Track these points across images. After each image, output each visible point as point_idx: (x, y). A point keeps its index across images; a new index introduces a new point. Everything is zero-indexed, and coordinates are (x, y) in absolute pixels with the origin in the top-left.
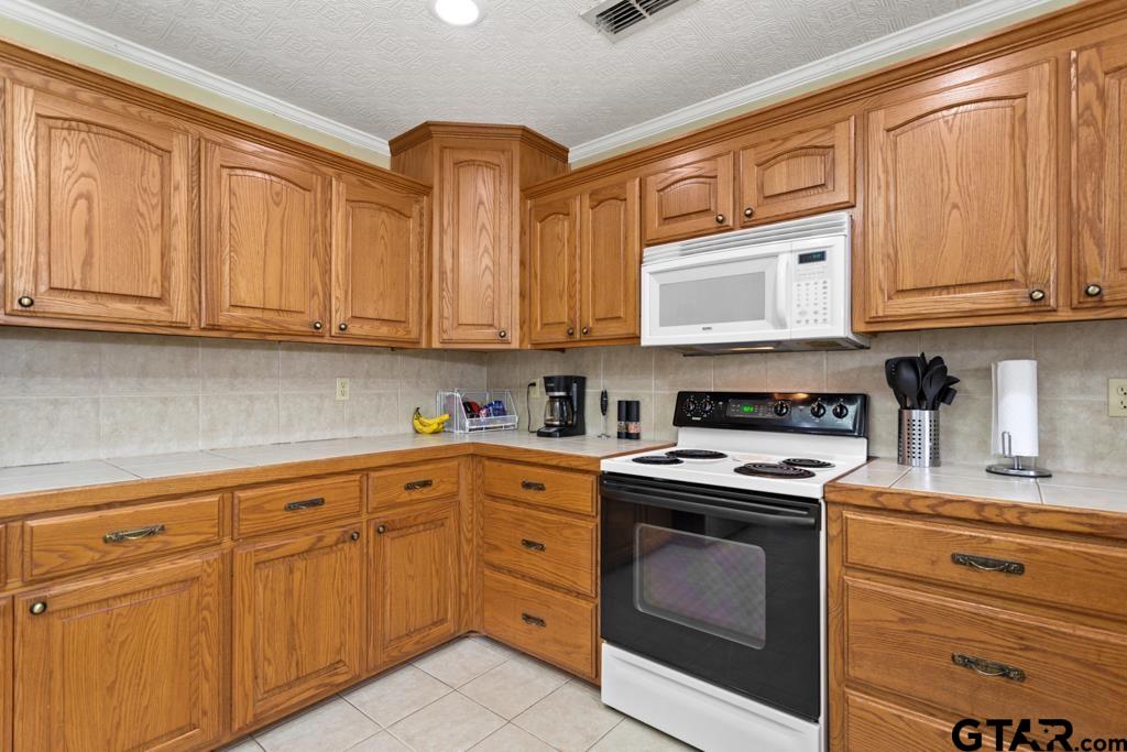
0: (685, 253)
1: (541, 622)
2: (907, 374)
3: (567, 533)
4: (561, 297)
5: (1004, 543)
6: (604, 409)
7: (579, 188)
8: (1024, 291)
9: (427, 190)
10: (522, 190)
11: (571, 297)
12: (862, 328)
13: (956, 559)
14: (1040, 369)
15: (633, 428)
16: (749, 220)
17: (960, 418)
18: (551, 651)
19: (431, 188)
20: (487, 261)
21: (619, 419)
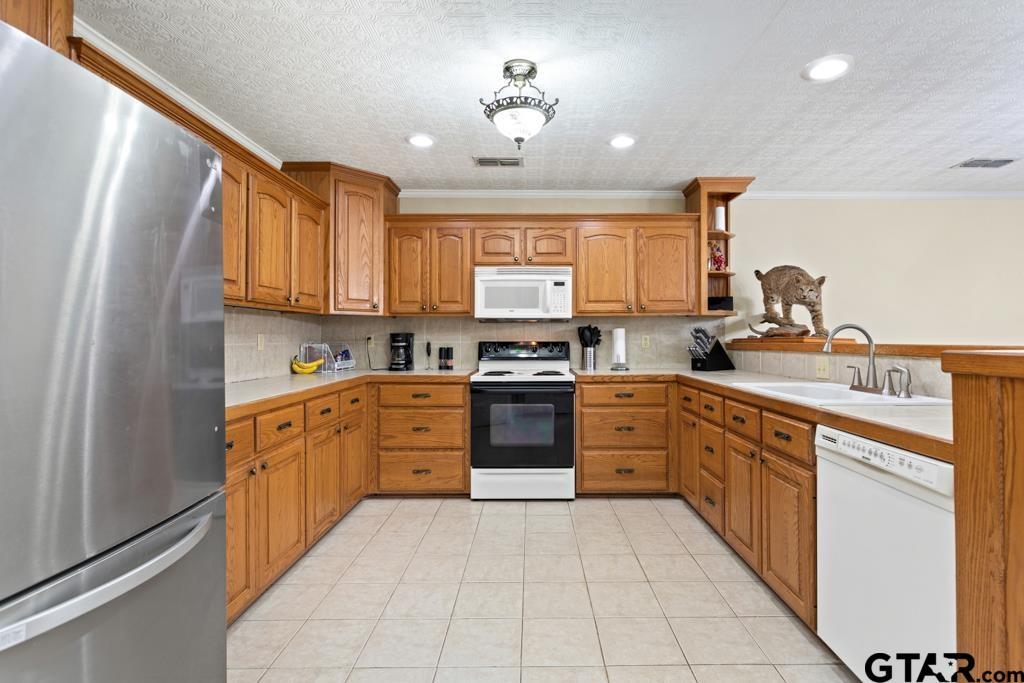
0: (500, 273)
1: (427, 471)
2: (587, 333)
3: (446, 418)
4: (416, 286)
5: (628, 388)
6: (429, 352)
7: (430, 224)
8: (625, 305)
9: (325, 206)
10: (385, 216)
11: (422, 286)
12: (575, 314)
13: (617, 396)
14: (627, 332)
15: (449, 363)
16: (529, 262)
17: (602, 350)
18: (436, 485)
19: (328, 205)
20: (366, 259)
21: (440, 358)
